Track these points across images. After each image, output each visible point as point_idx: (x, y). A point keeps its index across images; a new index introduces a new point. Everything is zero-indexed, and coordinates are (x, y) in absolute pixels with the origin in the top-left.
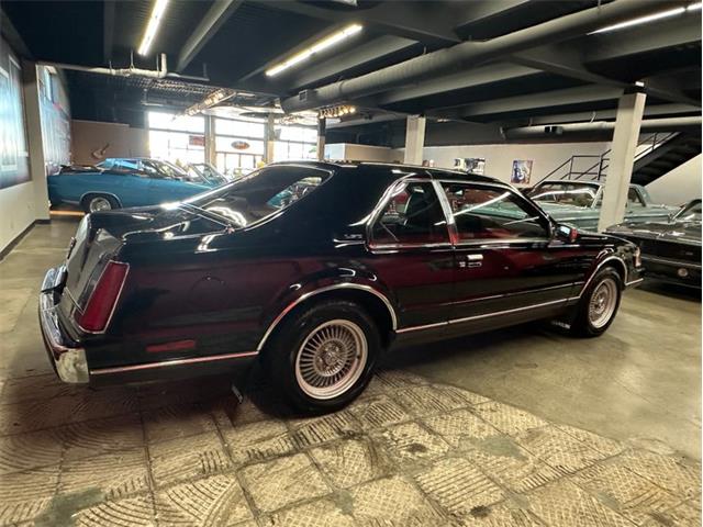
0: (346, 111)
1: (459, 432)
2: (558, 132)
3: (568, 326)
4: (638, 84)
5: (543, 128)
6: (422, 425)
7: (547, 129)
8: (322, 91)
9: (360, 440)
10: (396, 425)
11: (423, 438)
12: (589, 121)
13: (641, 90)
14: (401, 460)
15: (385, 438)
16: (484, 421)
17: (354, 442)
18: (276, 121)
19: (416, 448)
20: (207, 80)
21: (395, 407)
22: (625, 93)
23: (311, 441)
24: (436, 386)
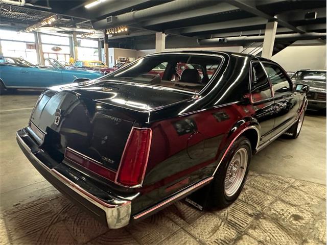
0: (122, 30)
1: (304, 202)
2: (226, 41)
3: (291, 134)
4: (275, 17)
5: (218, 39)
6: (283, 201)
7: (220, 40)
8: (121, 17)
9: (265, 218)
10: (271, 204)
11: (293, 211)
12: (239, 36)
13: (276, 20)
14: (299, 228)
15: (275, 214)
16: (307, 194)
17: (264, 221)
18: (78, 36)
19: (297, 218)
20: (50, 9)
21: (259, 192)
22: (269, 22)
23: (241, 225)
24: (263, 175)
